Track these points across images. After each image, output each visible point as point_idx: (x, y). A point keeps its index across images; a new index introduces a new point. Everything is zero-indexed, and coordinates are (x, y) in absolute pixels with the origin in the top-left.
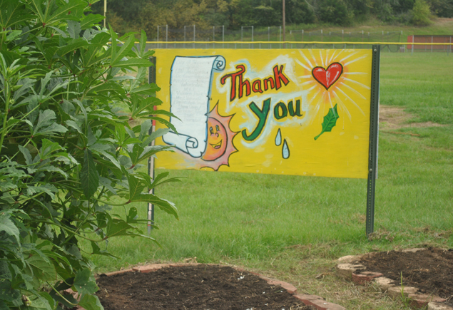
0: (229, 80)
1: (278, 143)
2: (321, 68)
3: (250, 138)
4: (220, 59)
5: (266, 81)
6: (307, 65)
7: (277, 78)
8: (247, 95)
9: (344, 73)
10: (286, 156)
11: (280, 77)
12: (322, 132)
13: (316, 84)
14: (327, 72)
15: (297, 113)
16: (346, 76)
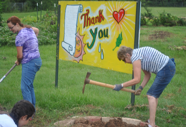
0: (83, 17)
1: (100, 51)
2: (116, 12)
3: (90, 47)
4: (81, 6)
5: (96, 18)
6: (111, 10)
7: (100, 17)
8: (89, 25)
9: (125, 15)
10: (102, 58)
11: (101, 16)
12: (116, 47)
13: (114, 20)
14: (119, 14)
15: (107, 36)
16: (126, 16)
